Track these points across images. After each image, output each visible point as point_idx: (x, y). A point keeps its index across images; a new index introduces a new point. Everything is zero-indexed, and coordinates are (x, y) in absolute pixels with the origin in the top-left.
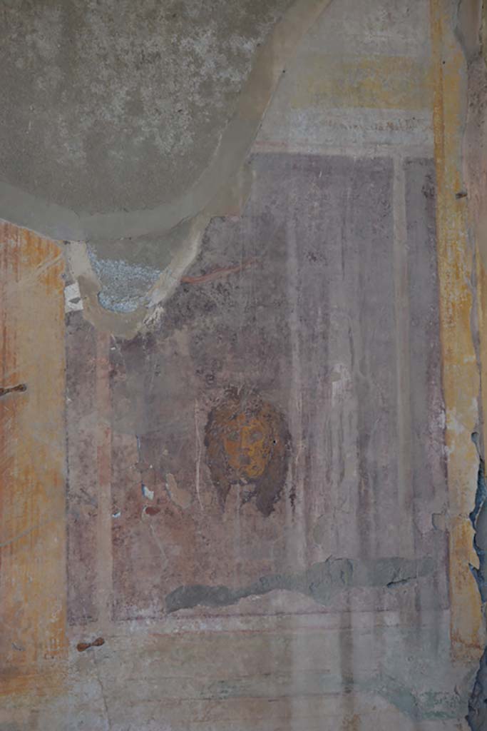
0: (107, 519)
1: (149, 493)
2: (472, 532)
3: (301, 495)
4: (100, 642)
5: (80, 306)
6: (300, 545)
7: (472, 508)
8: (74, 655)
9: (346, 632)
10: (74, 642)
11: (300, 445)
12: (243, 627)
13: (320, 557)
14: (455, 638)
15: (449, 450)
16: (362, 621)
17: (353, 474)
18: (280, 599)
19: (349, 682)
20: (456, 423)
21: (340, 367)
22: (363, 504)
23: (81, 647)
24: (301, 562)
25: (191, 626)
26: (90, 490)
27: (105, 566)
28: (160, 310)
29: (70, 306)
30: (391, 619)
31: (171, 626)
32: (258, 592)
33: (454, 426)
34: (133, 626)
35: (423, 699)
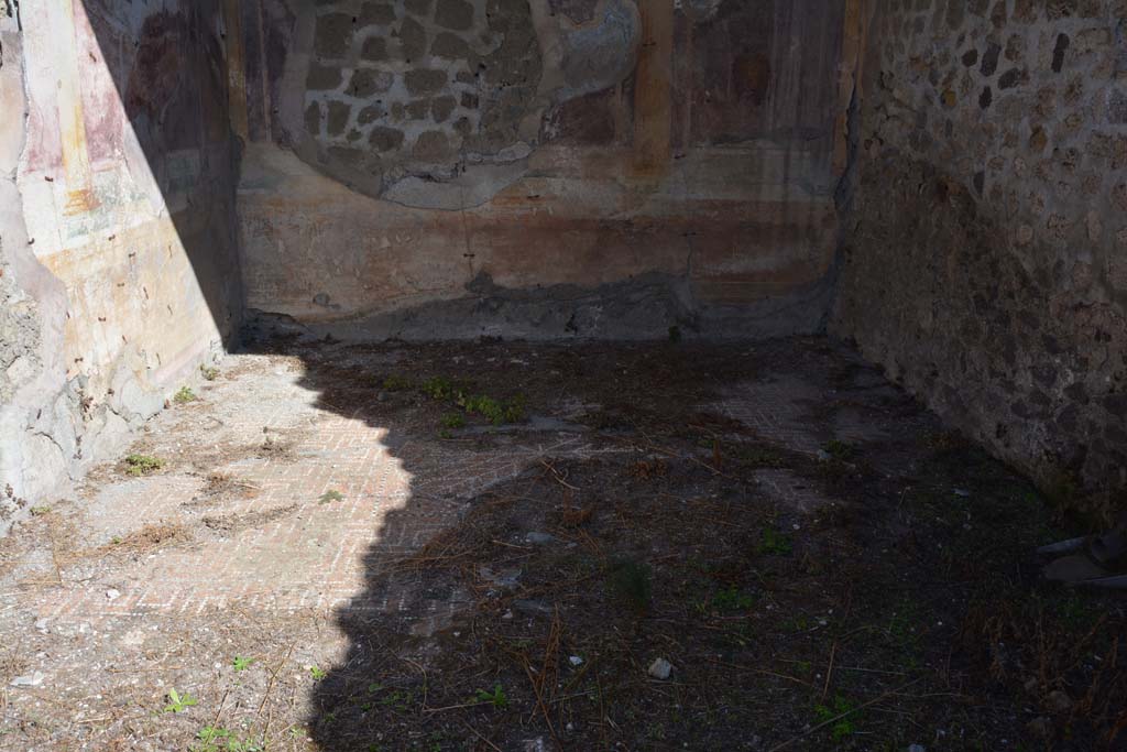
0: (689, 104)
1: (707, 93)
2: (846, 119)
3: (773, 97)
4: (683, 156)
5: (680, 6)
6: (771, 120)
7: (848, 106)
8: (673, 160)
9: (787, 157)
10: (674, 156)
11: (774, 75)
12: (743, 153)
13: (779, 126)
14: (834, 164)
15: (841, 81)
16: (794, 154)
17: (796, 89)
18: (760, 143)
19: (786, 179)
20: (845, 69)
21: (796, 40)
22: (799, 103)
23: (677, 158)
24: (770, 128)
25: (722, 152)
26: (683, 91)
27: (687, 124)
28: (716, 9)
29: (676, 6)
30: (807, 154)
31: (714, 151)
32: (752, 138)
33: (844, 70)
34: (698, 150)
35: (816, 188)
